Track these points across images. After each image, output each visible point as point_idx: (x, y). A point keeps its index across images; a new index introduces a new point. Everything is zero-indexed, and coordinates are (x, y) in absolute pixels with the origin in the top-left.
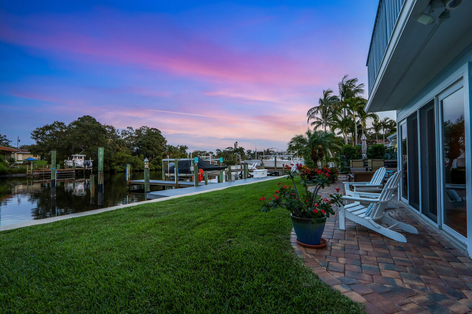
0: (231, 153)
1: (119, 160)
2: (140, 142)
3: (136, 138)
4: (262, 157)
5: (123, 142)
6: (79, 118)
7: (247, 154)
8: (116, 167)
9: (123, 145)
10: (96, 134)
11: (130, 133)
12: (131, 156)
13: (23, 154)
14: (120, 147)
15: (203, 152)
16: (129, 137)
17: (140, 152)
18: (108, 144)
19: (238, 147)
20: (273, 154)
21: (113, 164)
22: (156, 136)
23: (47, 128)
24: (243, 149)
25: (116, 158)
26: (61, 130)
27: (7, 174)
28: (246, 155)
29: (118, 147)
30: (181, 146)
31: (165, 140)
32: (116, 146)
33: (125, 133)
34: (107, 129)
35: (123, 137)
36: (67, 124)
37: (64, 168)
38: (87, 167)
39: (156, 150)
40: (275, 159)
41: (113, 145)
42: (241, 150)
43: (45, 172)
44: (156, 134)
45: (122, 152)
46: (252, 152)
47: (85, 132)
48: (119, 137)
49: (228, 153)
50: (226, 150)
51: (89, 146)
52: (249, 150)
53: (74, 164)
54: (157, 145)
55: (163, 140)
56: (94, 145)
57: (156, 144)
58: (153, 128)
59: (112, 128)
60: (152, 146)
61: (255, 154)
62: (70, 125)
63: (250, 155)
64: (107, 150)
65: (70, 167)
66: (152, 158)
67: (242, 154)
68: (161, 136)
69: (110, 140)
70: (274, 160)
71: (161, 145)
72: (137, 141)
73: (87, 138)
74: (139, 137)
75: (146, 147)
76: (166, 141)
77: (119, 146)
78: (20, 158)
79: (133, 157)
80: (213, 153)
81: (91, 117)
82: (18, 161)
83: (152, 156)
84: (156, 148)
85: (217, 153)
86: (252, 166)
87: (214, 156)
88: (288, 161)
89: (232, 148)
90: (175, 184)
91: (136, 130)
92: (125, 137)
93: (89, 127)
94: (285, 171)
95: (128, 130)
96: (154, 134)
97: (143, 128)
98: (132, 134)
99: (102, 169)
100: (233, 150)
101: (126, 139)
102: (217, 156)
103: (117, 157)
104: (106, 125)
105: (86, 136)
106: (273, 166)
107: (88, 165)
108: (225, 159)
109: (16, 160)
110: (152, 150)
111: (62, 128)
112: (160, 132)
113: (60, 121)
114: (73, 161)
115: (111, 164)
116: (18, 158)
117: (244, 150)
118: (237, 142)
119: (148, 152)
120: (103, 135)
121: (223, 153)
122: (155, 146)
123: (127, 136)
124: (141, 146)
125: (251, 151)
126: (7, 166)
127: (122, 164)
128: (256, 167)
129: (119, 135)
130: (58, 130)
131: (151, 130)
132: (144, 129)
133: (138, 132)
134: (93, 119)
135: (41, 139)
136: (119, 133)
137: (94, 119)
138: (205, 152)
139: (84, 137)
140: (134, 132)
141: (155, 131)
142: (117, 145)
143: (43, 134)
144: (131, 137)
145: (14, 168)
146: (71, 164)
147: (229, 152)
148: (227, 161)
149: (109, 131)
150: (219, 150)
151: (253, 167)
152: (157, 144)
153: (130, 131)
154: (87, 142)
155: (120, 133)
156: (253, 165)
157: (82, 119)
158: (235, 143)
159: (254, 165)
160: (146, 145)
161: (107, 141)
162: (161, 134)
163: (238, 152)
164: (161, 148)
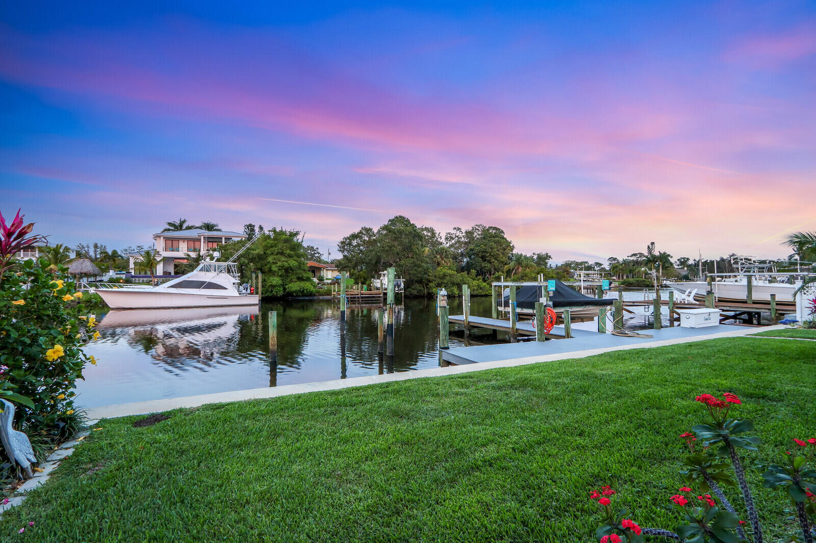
0: (641, 264)
1: (440, 278)
2: (471, 250)
3: (466, 243)
4: (711, 276)
5: (446, 252)
6: (390, 221)
7: (678, 265)
8: (434, 289)
9: (446, 257)
10: (409, 242)
11: (457, 237)
12: (455, 273)
13: (332, 270)
14: (442, 259)
15: (582, 263)
16: (456, 243)
17: (471, 266)
18: (425, 255)
19: (656, 253)
20: (742, 270)
21: (431, 284)
22: (496, 239)
23: (354, 236)
24: (669, 255)
25: (435, 276)
26: (370, 238)
27: (315, 295)
28: (676, 267)
29: (440, 260)
30: (538, 254)
31: (511, 245)
32: (436, 257)
33: (450, 237)
34: (425, 233)
35: (447, 243)
36: (375, 230)
37: (370, 290)
38: (397, 289)
39: (496, 261)
40: (749, 282)
41: (432, 256)
42: (664, 259)
43: (351, 295)
44: (495, 236)
45: (443, 267)
46: (691, 262)
47: (396, 239)
48: (441, 244)
49: (634, 265)
50: (630, 258)
51: (400, 260)
52: (684, 258)
53: (382, 284)
54: (498, 254)
55: (508, 246)
56: (407, 258)
57: (495, 252)
58: (492, 227)
59: (432, 231)
60: (490, 256)
61: (698, 266)
62: (379, 231)
63: (686, 268)
64: (423, 264)
65: (378, 289)
66: (490, 275)
67: (667, 265)
68: (503, 238)
69: (427, 249)
70: (745, 282)
71: (503, 254)
72: (467, 249)
73: (398, 247)
74: (470, 242)
75: (479, 257)
76: (513, 246)
77: (441, 257)
78: (329, 275)
79: (459, 275)
80: (601, 265)
81: (404, 218)
82: (327, 279)
83: (490, 273)
84: (495, 259)
85: (610, 264)
86: (684, 296)
87: (604, 269)
88: (788, 285)
89: (641, 255)
90: (509, 328)
91: (466, 232)
92: (451, 243)
93: (400, 232)
94: (777, 310)
95: (454, 232)
96: (494, 237)
97: (477, 227)
98: (461, 238)
99: (391, 301)
100: (644, 258)
101: (451, 246)
102: (610, 269)
103: (437, 274)
104: (424, 227)
105: (396, 245)
106: (743, 295)
107: (399, 286)
108: (627, 277)
109: (325, 279)
110: (489, 262)
111: (370, 236)
112: (502, 232)
113: (368, 227)
114: (381, 281)
115: (428, 285)
116: (327, 275)
117: (669, 258)
118: (653, 243)
119: (483, 265)
120: (419, 242)
121: (621, 264)
122: (494, 255)
123: (453, 241)
124: (473, 257)
125: (688, 259)
126: (315, 287)
127: (444, 285)
128: (694, 296)
129: (441, 241)
130: (366, 238)
131: (488, 230)
132: (478, 230)
133: (469, 234)
134: (406, 221)
135: (348, 251)
136: (441, 238)
137: (408, 221)
138: (586, 262)
139: (394, 246)
140: (463, 234)
141: (494, 231)
142: (438, 256)
143: (350, 244)
144: (459, 242)
145: (322, 288)
146: (379, 285)
147: (637, 263)
148: (631, 280)
149: (427, 236)
150: (615, 259)
151: (687, 298)
152: (497, 252)
153: (458, 234)
154: (398, 254)
155: (443, 238)
156: (687, 293)
157: (392, 222)
158: (649, 244)
159: (690, 293)
160: (480, 255)
161: (423, 251)
162: (505, 236)
163: (657, 261)
164: (504, 259)
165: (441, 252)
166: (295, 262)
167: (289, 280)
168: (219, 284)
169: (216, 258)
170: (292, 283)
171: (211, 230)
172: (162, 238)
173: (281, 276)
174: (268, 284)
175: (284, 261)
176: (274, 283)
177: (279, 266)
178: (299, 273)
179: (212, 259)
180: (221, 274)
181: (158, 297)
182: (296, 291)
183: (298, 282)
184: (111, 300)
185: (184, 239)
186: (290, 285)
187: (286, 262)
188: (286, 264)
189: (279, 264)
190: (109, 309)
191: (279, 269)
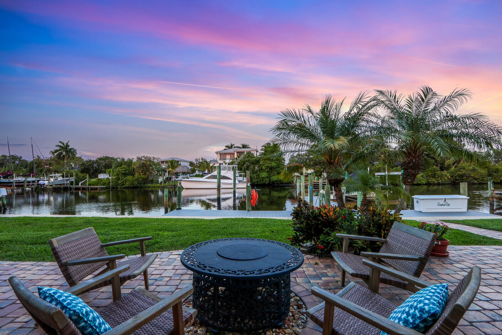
165: (385, 153)
166: (275, 164)
167: (273, 174)
168: (228, 177)
169: (228, 163)
170: (274, 176)
171: (245, 148)
172: (218, 154)
173: (268, 172)
174: (261, 177)
175: (269, 163)
176: (263, 176)
177: (266, 166)
178: (278, 170)
179: (226, 164)
180: (229, 172)
181: (201, 183)
182: (276, 180)
183: (277, 176)
184: (184, 185)
185: (228, 154)
186: (273, 177)
187: (270, 164)
188: (270, 165)
189: (266, 165)
190: (183, 188)
191: (266, 168)
